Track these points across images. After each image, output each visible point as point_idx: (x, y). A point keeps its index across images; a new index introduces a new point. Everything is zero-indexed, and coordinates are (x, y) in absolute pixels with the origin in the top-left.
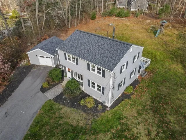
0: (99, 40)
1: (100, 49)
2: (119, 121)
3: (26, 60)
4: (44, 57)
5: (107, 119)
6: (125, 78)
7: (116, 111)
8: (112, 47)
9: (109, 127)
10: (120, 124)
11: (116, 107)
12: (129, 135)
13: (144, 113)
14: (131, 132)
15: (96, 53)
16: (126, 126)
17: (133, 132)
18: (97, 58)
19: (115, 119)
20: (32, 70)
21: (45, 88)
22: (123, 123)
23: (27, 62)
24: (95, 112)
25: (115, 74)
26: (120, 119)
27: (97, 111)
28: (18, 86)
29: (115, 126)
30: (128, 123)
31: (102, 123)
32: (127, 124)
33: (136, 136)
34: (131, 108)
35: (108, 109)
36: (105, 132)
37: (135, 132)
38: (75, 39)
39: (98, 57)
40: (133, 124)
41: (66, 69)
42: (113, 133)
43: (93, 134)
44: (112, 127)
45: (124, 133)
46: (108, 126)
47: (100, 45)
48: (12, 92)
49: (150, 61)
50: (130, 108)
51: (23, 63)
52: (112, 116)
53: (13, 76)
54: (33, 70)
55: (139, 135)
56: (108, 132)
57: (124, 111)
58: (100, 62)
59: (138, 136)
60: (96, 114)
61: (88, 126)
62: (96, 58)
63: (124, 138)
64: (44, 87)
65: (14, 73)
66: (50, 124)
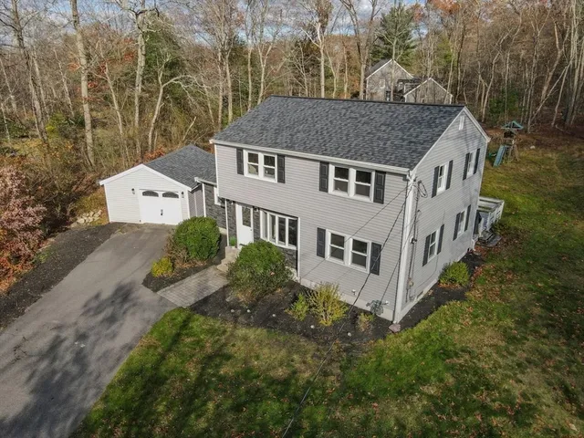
0: (349, 107)
1: (360, 125)
2: (444, 360)
3: (92, 213)
4: (156, 195)
5: (398, 355)
6: (443, 226)
7: (427, 334)
8: (396, 117)
9: (413, 378)
10: (451, 368)
11: (423, 321)
12: (493, 401)
13: (530, 338)
14: (499, 393)
15: (347, 135)
16: (476, 373)
17: (508, 391)
18: (353, 145)
19: (429, 356)
20: (113, 236)
21: (162, 278)
22: (461, 366)
23: (96, 219)
24: (348, 338)
25: (420, 182)
26: (446, 354)
27: (358, 335)
28: (65, 274)
29: (435, 375)
30: (481, 365)
31: (381, 368)
32: (479, 368)
33: (521, 405)
34: (475, 323)
35: (395, 328)
36: (400, 393)
37: (517, 393)
38: (270, 114)
39: (355, 142)
40: (500, 367)
41: (234, 215)
42: (430, 397)
43: (357, 402)
44: (423, 380)
45: (475, 397)
46: (409, 376)
47: (356, 118)
48: (42, 291)
49: (501, 208)
50: (472, 325)
51: (83, 220)
52: (412, 348)
53: (49, 251)
54: (118, 234)
55: (533, 402)
56: (412, 394)
57: (453, 332)
58: (367, 153)
59: (530, 405)
60: (354, 345)
61: (332, 378)
62: (349, 146)
63: (478, 412)
64: (158, 274)
65: (52, 243)
66: (186, 377)
